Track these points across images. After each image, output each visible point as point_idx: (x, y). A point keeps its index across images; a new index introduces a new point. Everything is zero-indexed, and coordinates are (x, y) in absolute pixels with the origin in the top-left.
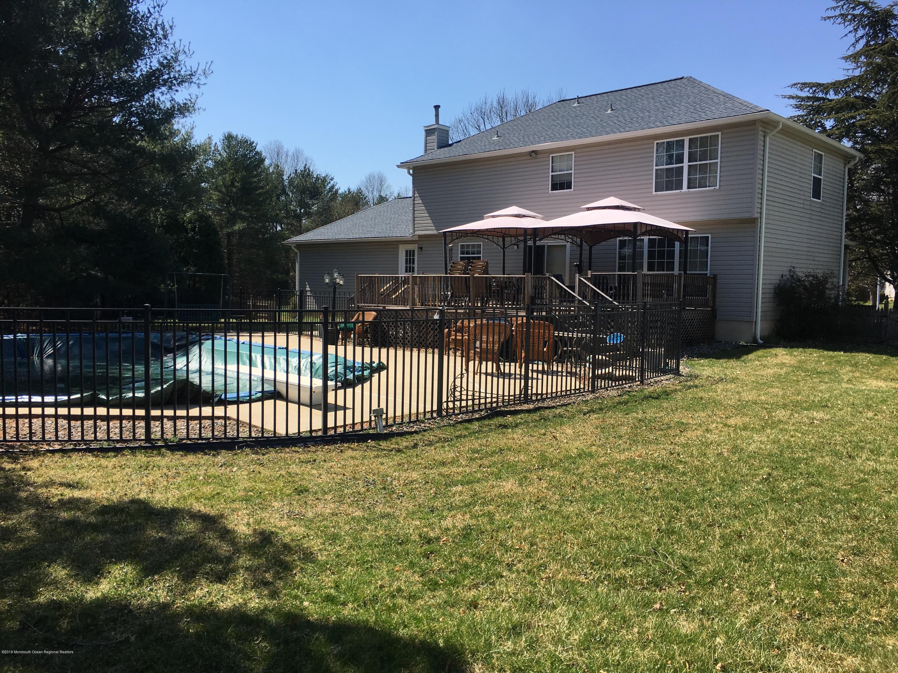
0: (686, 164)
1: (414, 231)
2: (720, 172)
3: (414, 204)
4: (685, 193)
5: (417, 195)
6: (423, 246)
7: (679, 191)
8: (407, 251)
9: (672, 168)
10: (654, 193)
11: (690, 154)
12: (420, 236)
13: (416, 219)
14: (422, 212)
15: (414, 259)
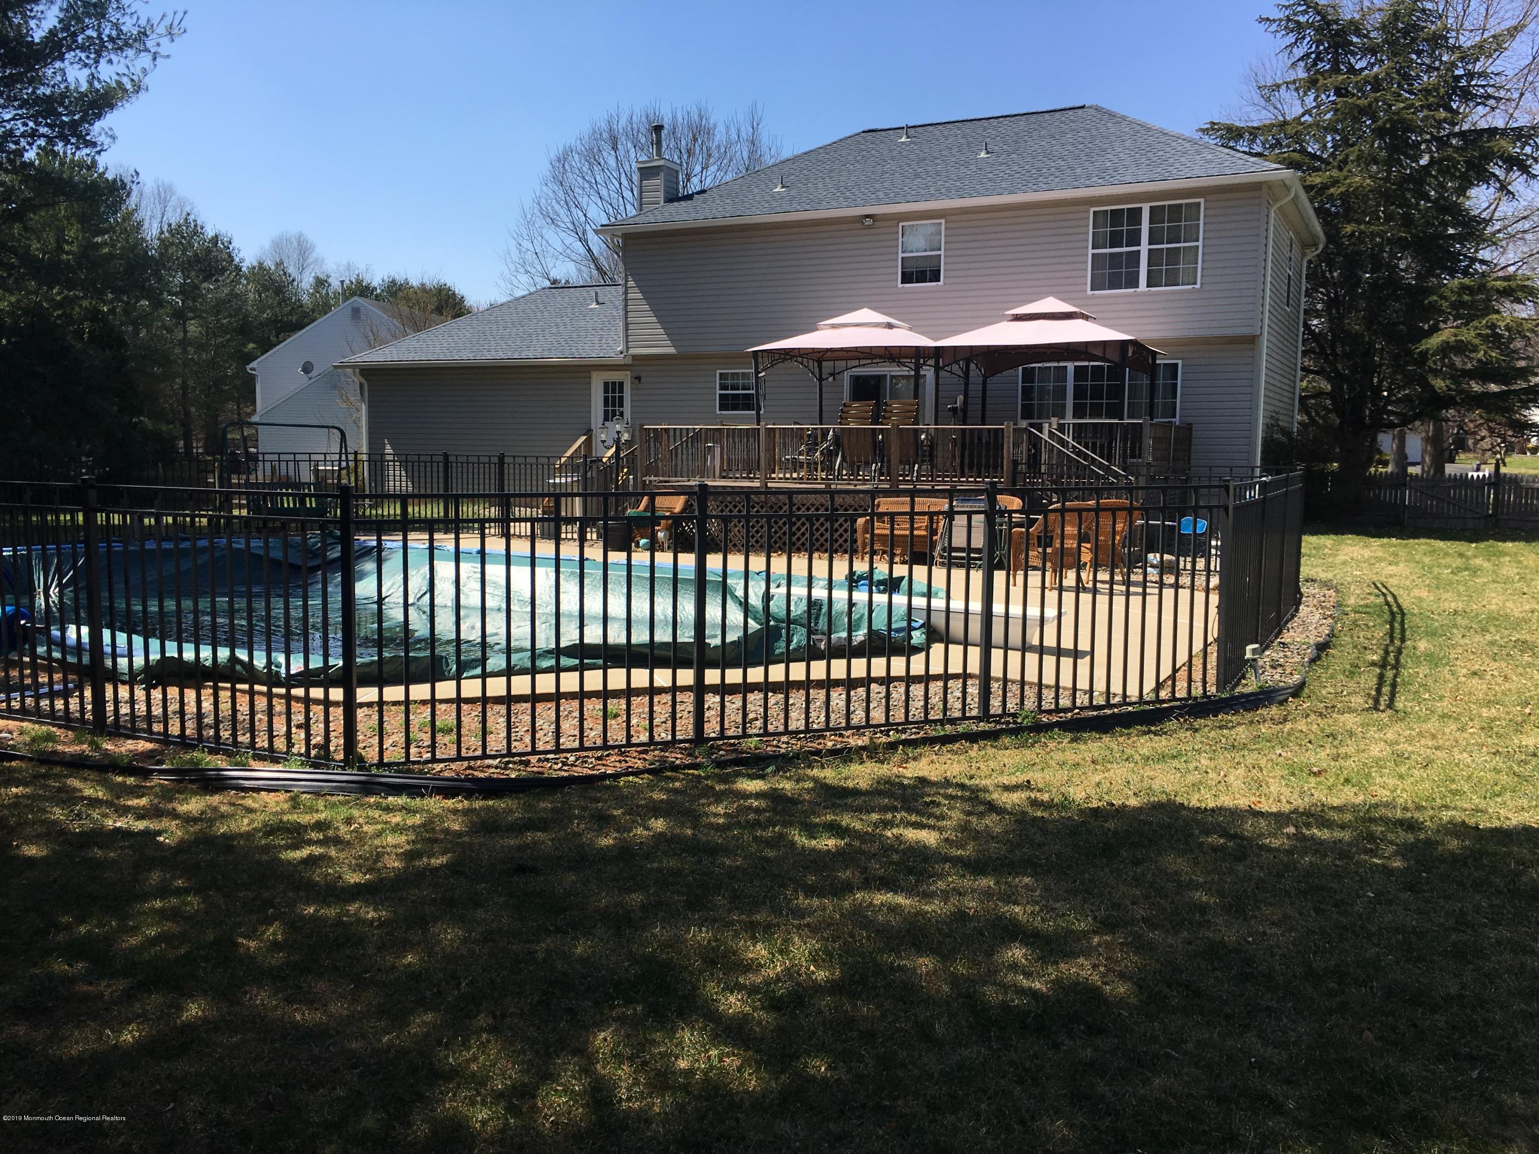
0: (1144, 248)
1: (628, 348)
2: (1203, 261)
3: (626, 300)
4: (1144, 294)
5: (631, 283)
6: (642, 374)
7: (1132, 290)
8: (606, 384)
9: (1121, 254)
10: (1089, 292)
11: (1151, 231)
12: (635, 357)
13: (631, 327)
14: (643, 314)
15: (621, 399)
